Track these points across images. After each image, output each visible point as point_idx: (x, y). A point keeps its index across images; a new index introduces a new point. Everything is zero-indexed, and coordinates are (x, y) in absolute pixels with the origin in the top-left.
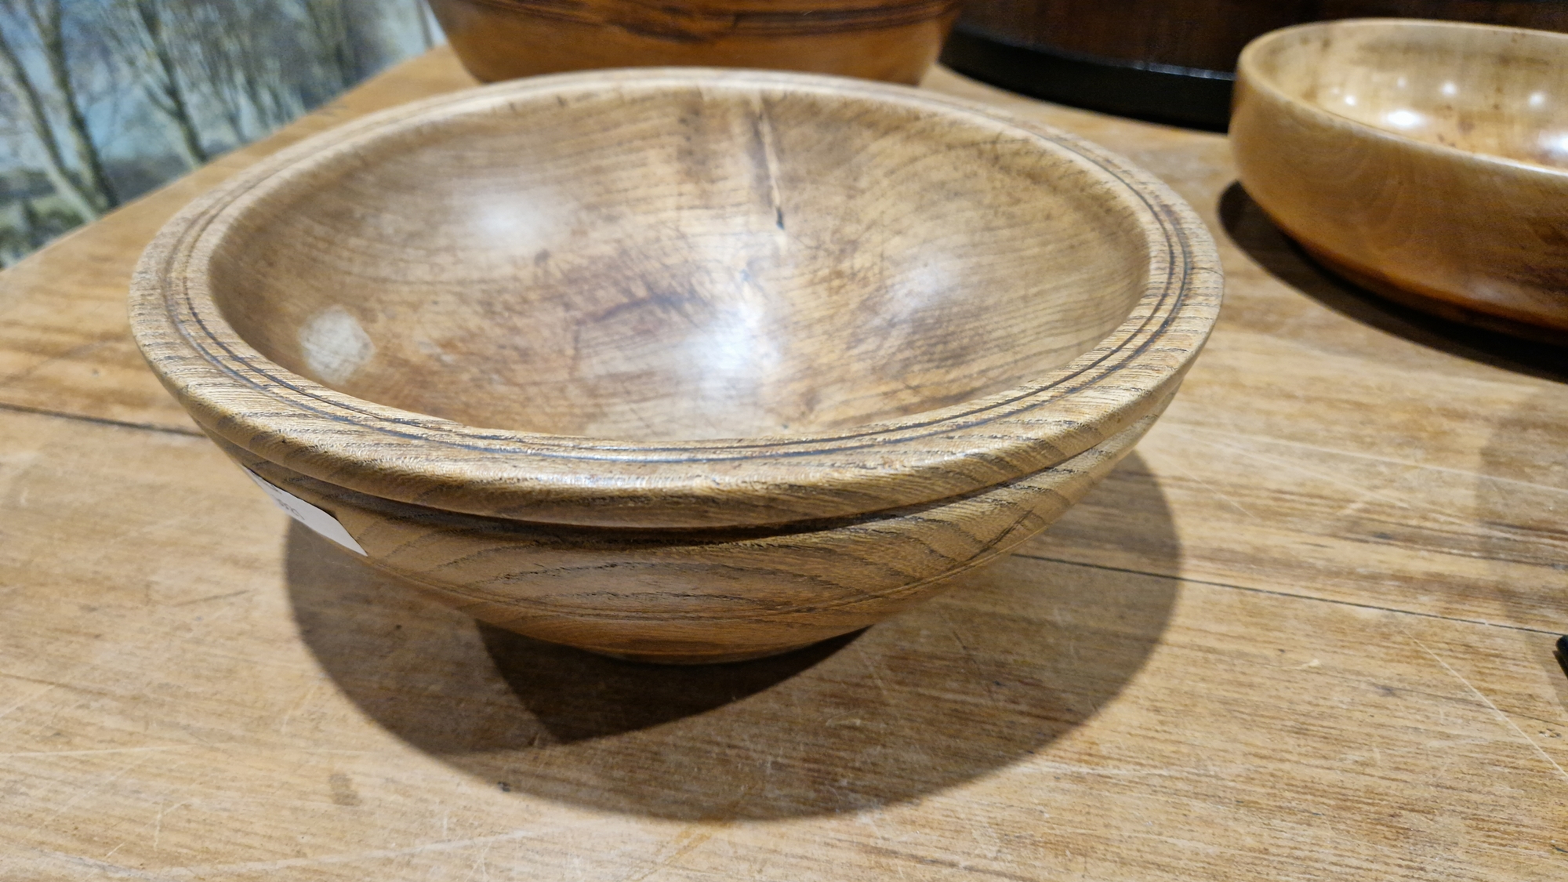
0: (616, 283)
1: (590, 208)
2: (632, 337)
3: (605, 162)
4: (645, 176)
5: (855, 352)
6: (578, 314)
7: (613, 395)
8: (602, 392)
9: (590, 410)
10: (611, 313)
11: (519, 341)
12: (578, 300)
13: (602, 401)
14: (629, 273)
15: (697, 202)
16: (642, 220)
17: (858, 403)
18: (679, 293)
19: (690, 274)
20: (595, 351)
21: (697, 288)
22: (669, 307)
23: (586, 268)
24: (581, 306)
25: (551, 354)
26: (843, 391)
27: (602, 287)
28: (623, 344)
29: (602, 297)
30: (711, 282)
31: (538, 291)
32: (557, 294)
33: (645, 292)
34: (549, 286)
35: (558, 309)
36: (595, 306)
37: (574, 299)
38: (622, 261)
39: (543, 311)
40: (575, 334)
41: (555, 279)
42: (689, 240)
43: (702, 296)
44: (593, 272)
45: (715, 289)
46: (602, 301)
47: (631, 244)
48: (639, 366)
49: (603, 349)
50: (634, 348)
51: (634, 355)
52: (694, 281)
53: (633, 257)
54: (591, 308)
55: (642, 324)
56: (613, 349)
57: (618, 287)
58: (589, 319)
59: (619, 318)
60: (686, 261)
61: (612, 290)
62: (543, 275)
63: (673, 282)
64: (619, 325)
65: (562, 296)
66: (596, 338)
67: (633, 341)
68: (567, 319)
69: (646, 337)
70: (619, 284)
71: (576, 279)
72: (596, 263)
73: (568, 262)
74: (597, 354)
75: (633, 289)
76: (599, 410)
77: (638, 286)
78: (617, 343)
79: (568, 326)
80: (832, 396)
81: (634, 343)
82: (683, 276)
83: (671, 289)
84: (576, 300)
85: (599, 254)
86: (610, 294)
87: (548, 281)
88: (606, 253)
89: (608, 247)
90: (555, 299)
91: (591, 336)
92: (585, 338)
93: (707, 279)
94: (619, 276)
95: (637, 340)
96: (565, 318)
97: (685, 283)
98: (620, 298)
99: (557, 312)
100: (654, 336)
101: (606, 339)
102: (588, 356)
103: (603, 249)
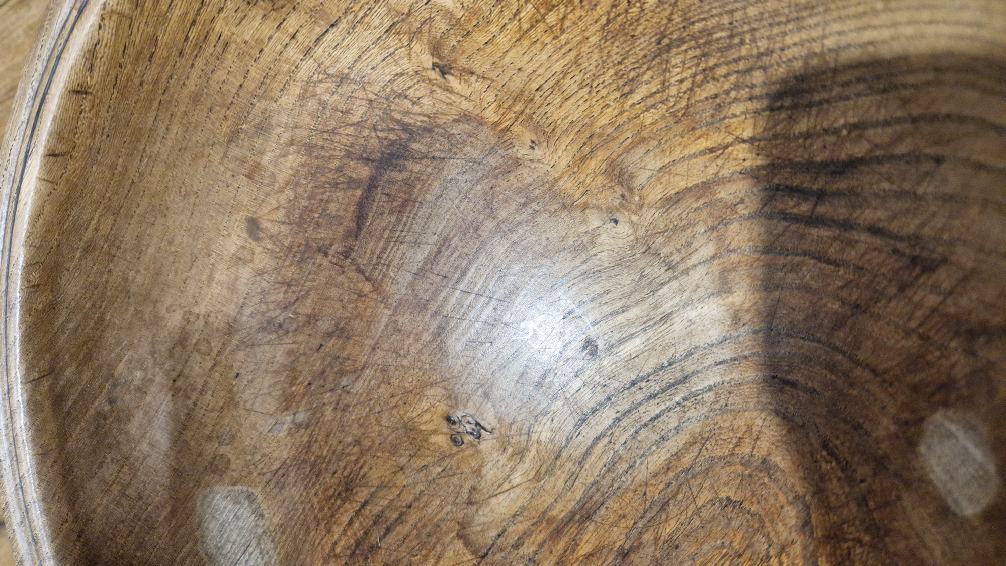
0: (335, 185)
1: (234, 136)
2: (399, 221)
3: (191, 86)
4: (241, 55)
5: (636, 97)
6: (337, 247)
7: (437, 292)
8: (426, 296)
9: (434, 325)
10: (360, 217)
11: (325, 325)
12: (323, 234)
13: (433, 307)
14: (335, 164)
15: (318, 30)
16: (288, 100)
17: (681, 168)
18: (396, 140)
19: (387, 112)
20: (384, 264)
21: (407, 120)
22: (401, 162)
23: (296, 197)
24: (331, 236)
25: (356, 307)
26: (652, 154)
27: (327, 202)
28: (398, 234)
29: (338, 210)
30: (414, 103)
31: (287, 263)
32: (302, 248)
33: (367, 168)
34: (290, 248)
35: (318, 261)
36: (341, 224)
37: (319, 237)
38: (317, 158)
39: (310, 277)
40: (354, 267)
41: (286, 237)
42: (352, 77)
43: (419, 124)
44: (306, 195)
45: (425, 107)
46: (341, 213)
47: (306, 133)
48: (430, 242)
49: (388, 256)
50: (410, 229)
51: (417, 236)
52: (398, 116)
53: (320, 143)
54: (341, 230)
55: (394, 200)
56: (395, 248)
57: (340, 186)
58: (350, 242)
59: (371, 215)
60: (371, 101)
61: (339, 194)
62: (274, 243)
63: (380, 134)
64: (378, 221)
65: (307, 245)
66: (373, 252)
67: (403, 223)
68: (334, 260)
69: (409, 209)
70: (337, 183)
71: (301, 217)
72: (298, 184)
73: (277, 208)
74: (388, 266)
75: (354, 176)
76: (439, 319)
77: (354, 168)
78: (392, 238)
79: (342, 267)
80: (643, 164)
81: (405, 225)
82: (382, 119)
83: (385, 143)
84: (322, 236)
85: (291, 172)
86: (341, 200)
87: (283, 244)
88: (295, 165)
89: (290, 157)
90: (306, 255)
91: (367, 256)
92: (365, 262)
93: (407, 104)
94: (329, 175)
95: (405, 219)
96: (331, 262)
97: (391, 126)
98: (353, 195)
99: (321, 265)
100: (415, 201)
101: (381, 244)
102: (384, 276)
103: (288, 164)
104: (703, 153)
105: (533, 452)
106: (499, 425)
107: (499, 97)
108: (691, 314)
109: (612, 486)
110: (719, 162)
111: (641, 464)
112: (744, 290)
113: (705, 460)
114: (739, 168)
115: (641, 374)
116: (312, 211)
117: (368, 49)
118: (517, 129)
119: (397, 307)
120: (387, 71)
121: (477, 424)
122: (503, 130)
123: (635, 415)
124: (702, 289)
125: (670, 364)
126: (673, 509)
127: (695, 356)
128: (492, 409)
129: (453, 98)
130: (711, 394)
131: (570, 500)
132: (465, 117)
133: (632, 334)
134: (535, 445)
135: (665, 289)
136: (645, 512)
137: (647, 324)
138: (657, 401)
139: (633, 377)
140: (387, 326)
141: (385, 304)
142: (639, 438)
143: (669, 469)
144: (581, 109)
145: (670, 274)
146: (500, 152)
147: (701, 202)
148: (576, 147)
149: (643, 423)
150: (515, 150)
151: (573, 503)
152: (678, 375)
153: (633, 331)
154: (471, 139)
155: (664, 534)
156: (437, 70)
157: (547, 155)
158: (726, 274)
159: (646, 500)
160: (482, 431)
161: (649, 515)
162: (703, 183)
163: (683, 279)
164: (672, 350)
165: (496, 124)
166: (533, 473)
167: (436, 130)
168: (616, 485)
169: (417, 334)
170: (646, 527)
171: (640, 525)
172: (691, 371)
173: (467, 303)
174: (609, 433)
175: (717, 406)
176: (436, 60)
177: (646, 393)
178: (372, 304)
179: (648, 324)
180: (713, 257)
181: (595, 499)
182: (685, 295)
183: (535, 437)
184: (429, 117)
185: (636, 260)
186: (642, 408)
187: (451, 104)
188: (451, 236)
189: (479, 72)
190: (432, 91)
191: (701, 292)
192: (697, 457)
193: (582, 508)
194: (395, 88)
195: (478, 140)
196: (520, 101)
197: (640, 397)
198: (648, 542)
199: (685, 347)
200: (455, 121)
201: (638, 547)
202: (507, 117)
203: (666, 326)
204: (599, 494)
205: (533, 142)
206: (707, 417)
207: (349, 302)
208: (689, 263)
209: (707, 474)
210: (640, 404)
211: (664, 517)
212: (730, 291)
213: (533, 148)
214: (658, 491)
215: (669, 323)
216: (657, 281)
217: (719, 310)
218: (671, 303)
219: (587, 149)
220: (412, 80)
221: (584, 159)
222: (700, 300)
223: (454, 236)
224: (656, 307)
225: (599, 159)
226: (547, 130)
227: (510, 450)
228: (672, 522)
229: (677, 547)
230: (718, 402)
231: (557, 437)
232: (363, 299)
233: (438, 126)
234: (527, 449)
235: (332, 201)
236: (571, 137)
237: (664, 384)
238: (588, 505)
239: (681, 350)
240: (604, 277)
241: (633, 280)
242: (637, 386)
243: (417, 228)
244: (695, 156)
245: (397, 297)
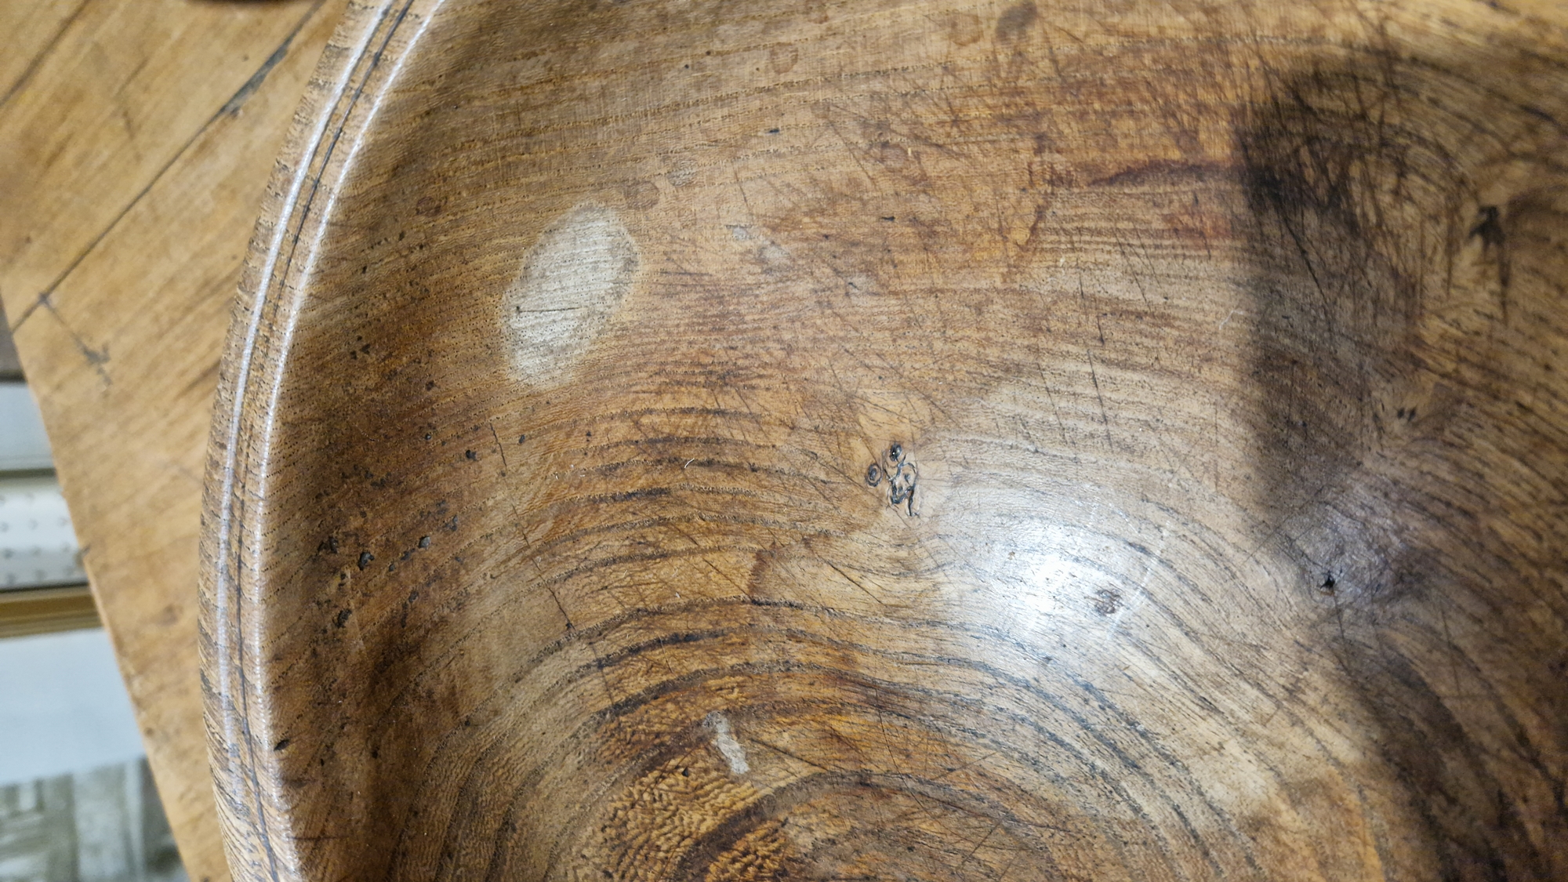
0: (1168, 112)
6: (1060, 162)
7: (1073, 337)
8: (1055, 325)
9: (1017, 356)
10: (1131, 174)
11: (925, 207)
12: (1071, 130)
13: (1043, 342)
14: (1209, 98)
17: (1470, 684)
18: (1307, 183)
19: (1356, 151)
20: (1072, 243)
21: (1356, 190)
22: (1268, 202)
23: (1110, 60)
24: (1074, 145)
25: (980, 235)
26: (1477, 628)
27: (1132, 113)
28: (1135, 242)
29: (1126, 136)
30: (1396, 193)
31: (989, 101)
32: (1030, 110)
33: (1228, 151)
34: (1018, 92)
35: (1020, 144)
36: (1103, 150)
37: (1063, 127)
38: (1203, 64)
39: (988, 146)
40: (1041, 202)
41: (1033, 77)
42: (1399, 68)
43: (1358, 211)
44: (1125, 74)
45: (1396, 213)
46: (1123, 143)
47: (1241, 26)
48: (1148, 296)
49: (1089, 243)
50: (1153, 256)
51: (1146, 272)
52: (1355, 170)
53: (1234, 60)
54: (1094, 155)
55: (1192, 215)
56: (1108, 248)
57: (1172, 122)
58: (1081, 177)
59: (1146, 188)
60: (1363, 116)
61: (1155, 125)
62: (1011, 63)
63: (1305, 154)
64: (1140, 203)
65: (1038, 116)
66: (1082, 217)
67: (1158, 242)
68: (1036, 168)
69: (1189, 242)
70: (1174, 116)
71: (1081, 84)
72: (1137, 53)
73: (1075, 39)
74: (1073, 250)
75: (1203, 136)
76: (1031, 358)
77: (1216, 131)
78: (1124, 236)
79: (1032, 183)
80: (1452, 613)
81: (1157, 247)
82: (1335, 147)
83: (1292, 166)
84: (1067, 131)
85: (1153, 31)
86: (1145, 133)
87: (1017, 78)
88: (1170, 33)
89: (1181, 19)
90: (1020, 123)
91: (1072, 212)
92: (1060, 213)
93: (1389, 181)
94: (1182, 97)
95: (1166, 242)
96: (1030, 165)
97: (1330, 166)
98: (1165, 148)
99: (1017, 152)
100: (1207, 247)
101: (1103, 224)
102: (1052, 250)
103: (1165, 21)
104: (1511, 720)
105: (919, 586)
106: (926, 520)
107: (1476, 338)
108: (1233, 747)
109: (937, 718)
110: (1506, 753)
111: (985, 746)
112: (1305, 826)
113: (1037, 839)
114: (1506, 790)
115: (1107, 694)
116: (1100, 96)
117: (1471, 82)
118: (1428, 380)
119: (1013, 291)
120: (1441, 128)
121: (912, 490)
122: (1412, 356)
123: (1044, 707)
124: (1280, 754)
125: (1143, 735)
126: (953, 820)
127: (1173, 771)
128: (943, 499)
129: (1438, 258)
130: (1130, 815)
131: (887, 671)
132: (1410, 287)
133: (1158, 659)
134: (929, 584)
135: (1253, 693)
136: (928, 782)
137: (1188, 679)
138: (1082, 735)
139: (1097, 684)
140: (977, 291)
141: (1009, 272)
142: (1018, 727)
143: (999, 790)
144: (1515, 490)
145: (1281, 694)
146: (1368, 360)
147: (1424, 727)
148: (1434, 489)
149: (1041, 724)
150: (1383, 384)
151: (886, 677)
152: (1133, 753)
153: (1164, 658)
154: (1370, 305)
155: (917, 822)
156: (1484, 218)
157: (1399, 442)
158: (1320, 790)
159: (944, 775)
160: (906, 502)
161: (928, 789)
162: (1459, 728)
163: (1284, 721)
164: (1166, 731)
165: (1418, 341)
166: (893, 601)
167: (1361, 243)
168: (940, 724)
169: (988, 339)
170: (910, 794)
171: (910, 784)
172: (1149, 770)
173: (1079, 389)
174: (1001, 681)
175: (1118, 829)
176: (1503, 212)
177: (1084, 712)
178: (998, 254)
179: (1186, 679)
180: (1338, 763)
181: (908, 703)
182: (1258, 728)
183: (940, 577)
184: (1379, 225)
185: (1279, 631)
186: (1060, 715)
187: (1423, 256)
188: (1177, 323)
189: (1513, 293)
190: (1435, 218)
191: (1274, 755)
192: (1036, 825)
193: (887, 692)
194: (1411, 152)
195: (1375, 317)
196: (1484, 376)
197: (1074, 704)
198: (896, 805)
199: (1179, 750)
200: (1394, 273)
201: (882, 796)
202: (1442, 360)
203: (1197, 709)
204: (916, 705)
205: (1413, 413)
206: (1095, 818)
207: (981, 221)
208: (1312, 723)
209: (1021, 849)
210: (1064, 709)
211: (938, 811)
212: (1295, 803)
213: (1401, 414)
214: (963, 787)
215: (1203, 713)
216: (1261, 676)
217: (1259, 791)
218: (1235, 707)
219: (1439, 509)
220: (1443, 177)
221: (1420, 508)
222: (1259, 755)
223: (1178, 328)
224: (1218, 686)
225: (1431, 534)
226: (1447, 433)
227: (903, 553)
228: (936, 827)
229: (911, 849)
230: (1124, 828)
231: (957, 609)
232: (998, 238)
233: (1370, 246)
234: (918, 577)
235: (1138, 120)
236: (1450, 478)
237: (1110, 735)
238: (895, 699)
239: (1171, 745)
240: (1226, 586)
241: (1245, 635)
242: (1088, 695)
243: (1162, 266)
244: (1501, 708)
245: (1031, 285)
